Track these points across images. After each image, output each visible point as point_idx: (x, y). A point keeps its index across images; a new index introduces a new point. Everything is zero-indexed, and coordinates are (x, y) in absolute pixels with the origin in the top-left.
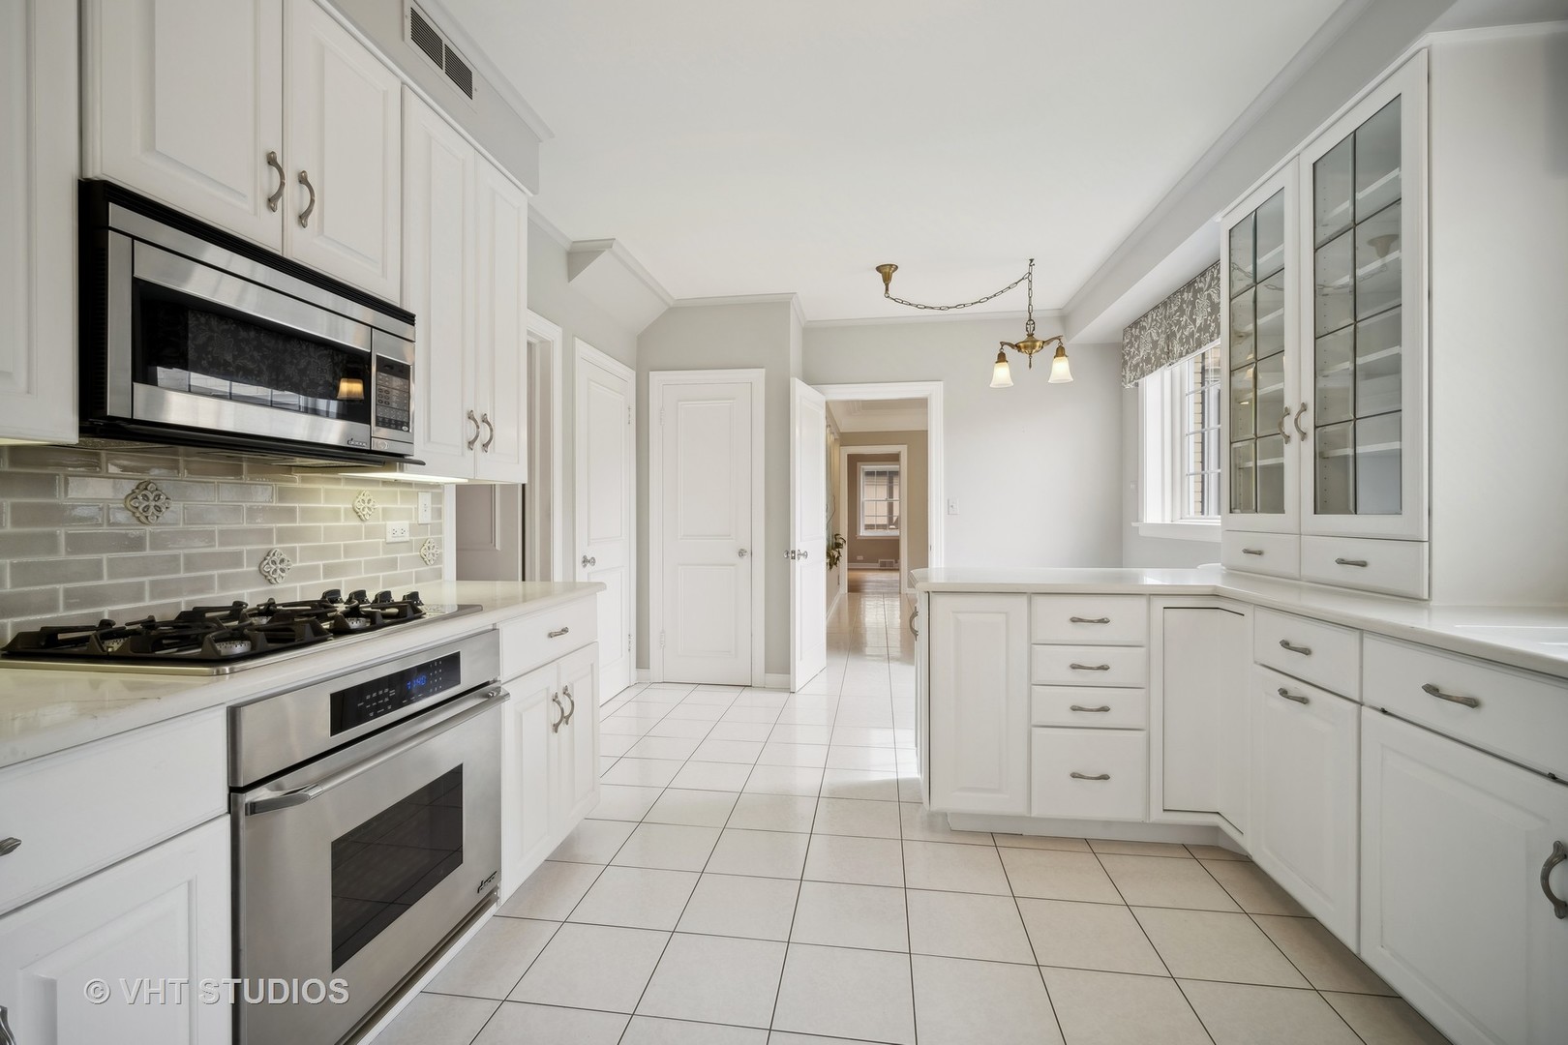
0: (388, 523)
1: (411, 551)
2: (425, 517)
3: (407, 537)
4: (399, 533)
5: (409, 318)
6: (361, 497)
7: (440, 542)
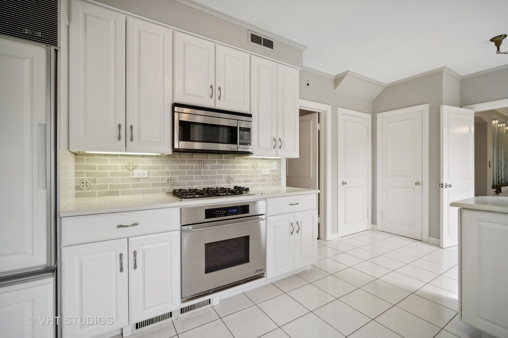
0: (263, 169)
1: (270, 177)
2: (275, 168)
3: (268, 173)
4: (266, 172)
5: (250, 116)
6: (254, 163)
7: (280, 175)
